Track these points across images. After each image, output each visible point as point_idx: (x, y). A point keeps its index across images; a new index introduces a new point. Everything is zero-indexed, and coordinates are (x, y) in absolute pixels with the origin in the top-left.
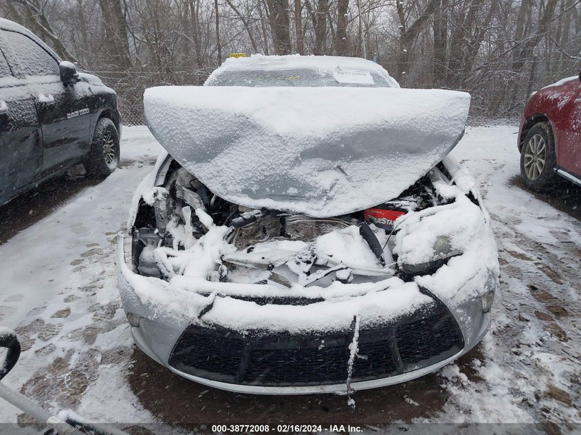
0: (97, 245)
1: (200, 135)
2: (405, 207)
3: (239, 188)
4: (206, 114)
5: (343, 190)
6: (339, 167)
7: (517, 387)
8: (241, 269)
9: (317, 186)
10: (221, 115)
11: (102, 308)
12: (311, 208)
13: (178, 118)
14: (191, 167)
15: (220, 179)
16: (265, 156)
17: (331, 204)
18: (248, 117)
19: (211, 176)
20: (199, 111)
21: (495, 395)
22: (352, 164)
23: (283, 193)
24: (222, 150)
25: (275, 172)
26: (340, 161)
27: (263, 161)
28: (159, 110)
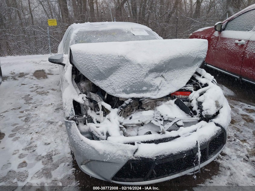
0: (17, 124)
1: (102, 67)
2: (191, 90)
3: (121, 90)
4: (105, 57)
5: (164, 85)
6: (162, 75)
7: (238, 155)
8: (130, 127)
9: (155, 85)
10: (112, 57)
11: (43, 157)
12: (152, 95)
13: (91, 60)
14: (97, 83)
15: (112, 87)
16: (133, 74)
17: (160, 92)
18: (124, 56)
19: (107, 86)
20: (101, 55)
21: (234, 160)
22: (167, 73)
23: (141, 90)
24: (112, 73)
25: (137, 81)
26: (162, 73)
27: (132, 76)
28: (81, 56)
